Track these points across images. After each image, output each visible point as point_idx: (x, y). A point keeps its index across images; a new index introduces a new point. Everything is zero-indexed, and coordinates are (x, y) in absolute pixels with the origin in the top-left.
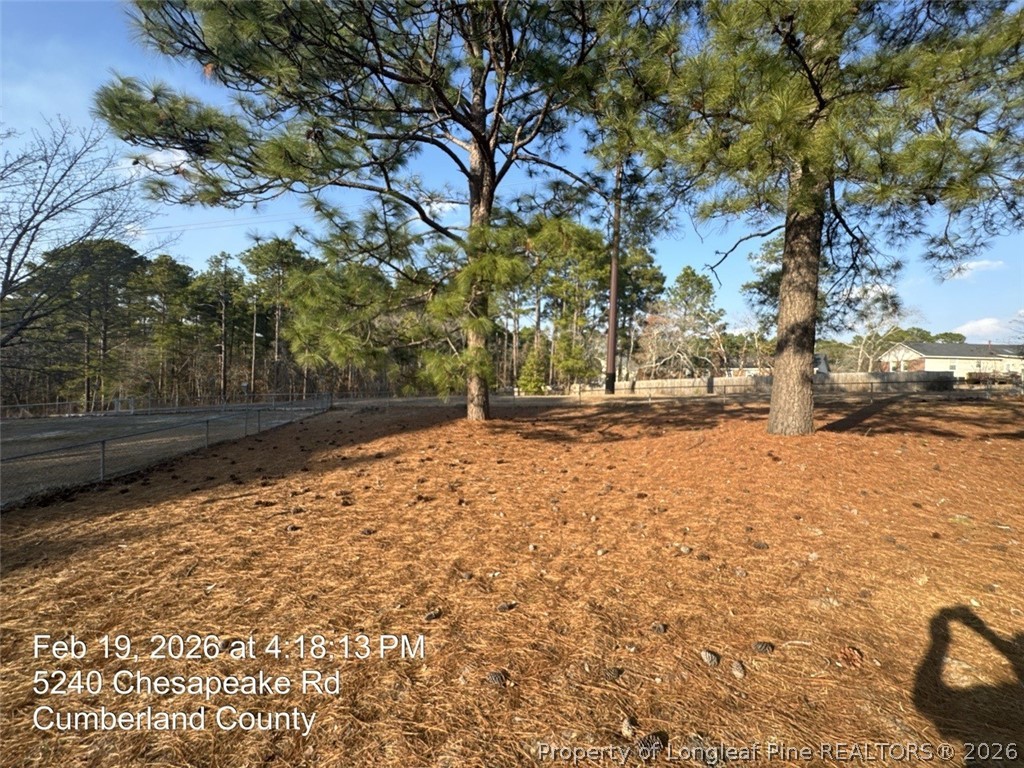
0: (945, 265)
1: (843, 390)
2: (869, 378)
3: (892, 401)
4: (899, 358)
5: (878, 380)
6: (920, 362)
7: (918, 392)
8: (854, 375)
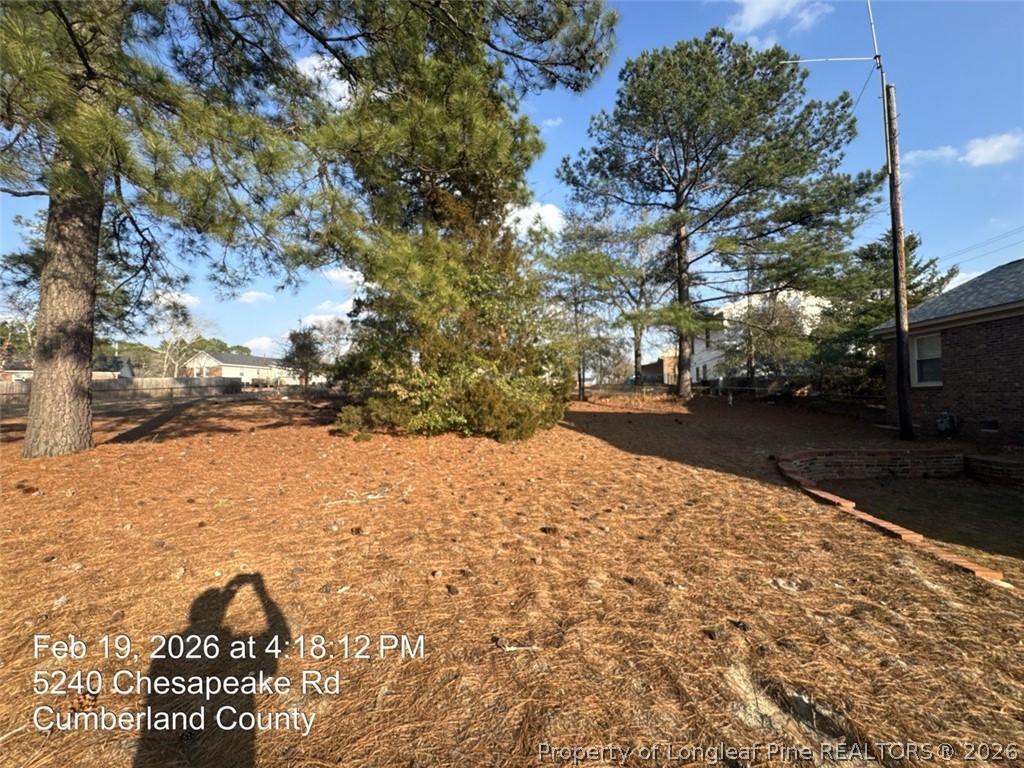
0: (225, 290)
1: (147, 396)
2: (174, 383)
3: (189, 406)
4: (202, 365)
5: (183, 385)
6: (218, 369)
7: (216, 396)
8: (159, 379)
